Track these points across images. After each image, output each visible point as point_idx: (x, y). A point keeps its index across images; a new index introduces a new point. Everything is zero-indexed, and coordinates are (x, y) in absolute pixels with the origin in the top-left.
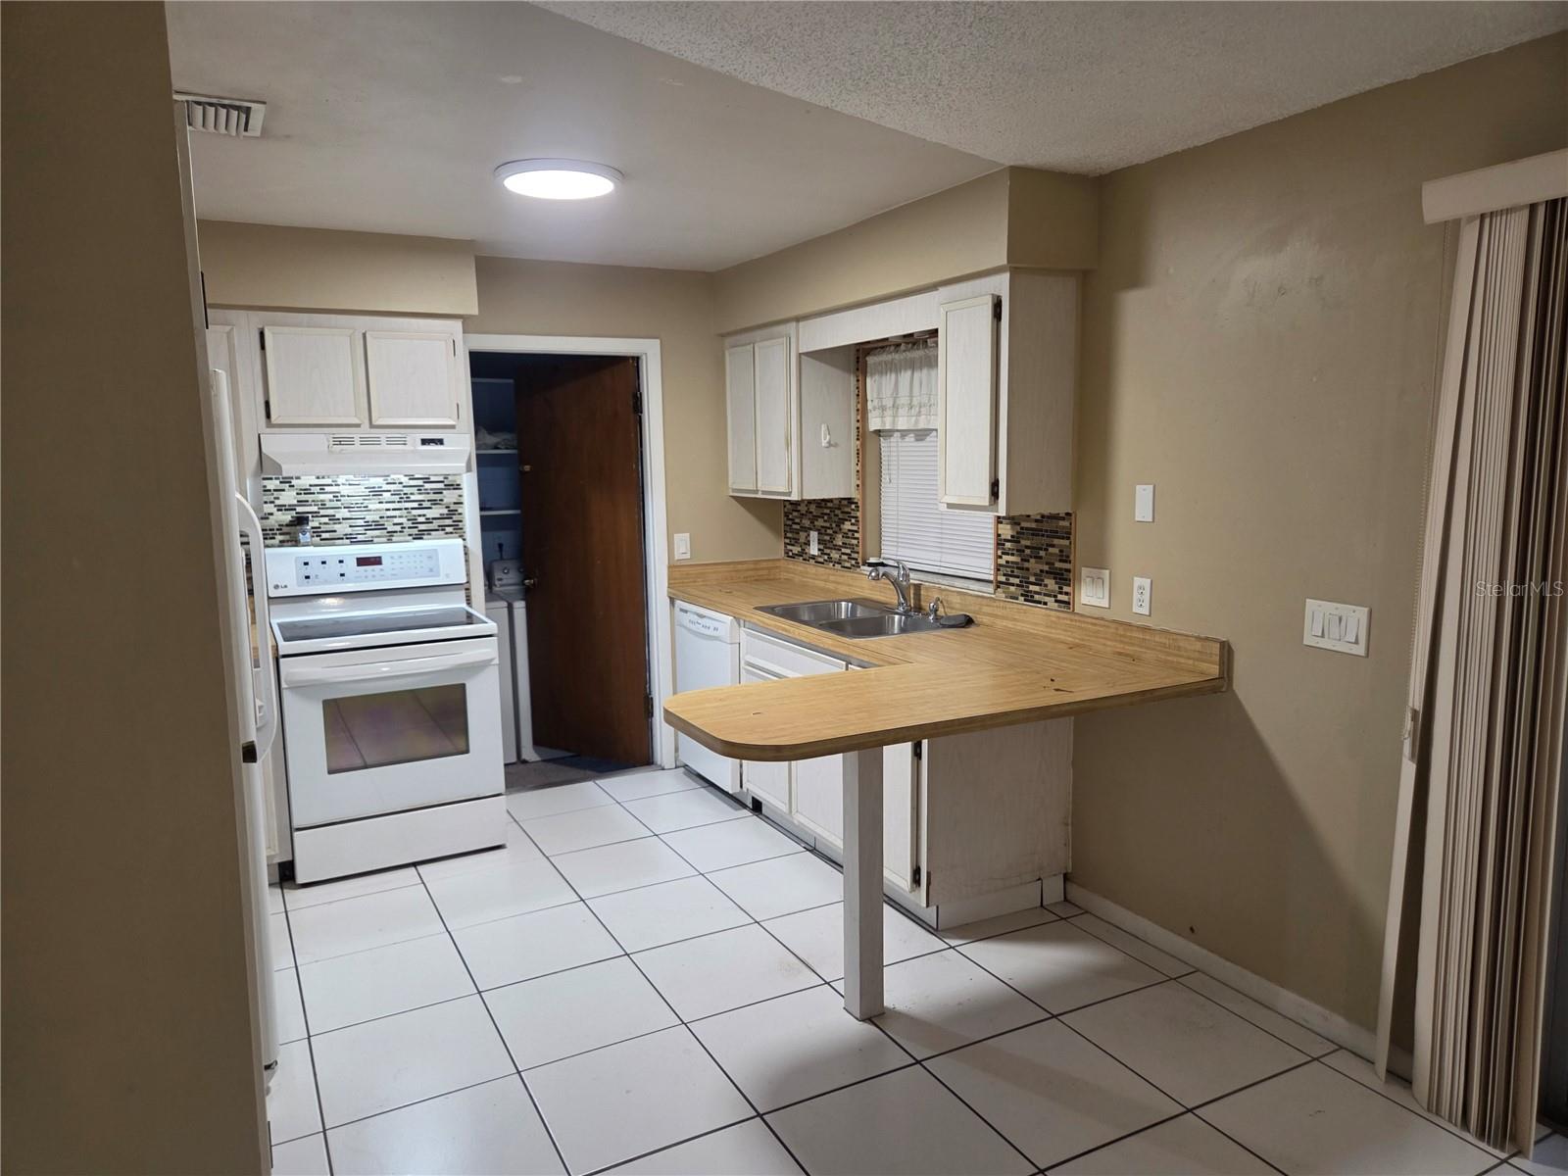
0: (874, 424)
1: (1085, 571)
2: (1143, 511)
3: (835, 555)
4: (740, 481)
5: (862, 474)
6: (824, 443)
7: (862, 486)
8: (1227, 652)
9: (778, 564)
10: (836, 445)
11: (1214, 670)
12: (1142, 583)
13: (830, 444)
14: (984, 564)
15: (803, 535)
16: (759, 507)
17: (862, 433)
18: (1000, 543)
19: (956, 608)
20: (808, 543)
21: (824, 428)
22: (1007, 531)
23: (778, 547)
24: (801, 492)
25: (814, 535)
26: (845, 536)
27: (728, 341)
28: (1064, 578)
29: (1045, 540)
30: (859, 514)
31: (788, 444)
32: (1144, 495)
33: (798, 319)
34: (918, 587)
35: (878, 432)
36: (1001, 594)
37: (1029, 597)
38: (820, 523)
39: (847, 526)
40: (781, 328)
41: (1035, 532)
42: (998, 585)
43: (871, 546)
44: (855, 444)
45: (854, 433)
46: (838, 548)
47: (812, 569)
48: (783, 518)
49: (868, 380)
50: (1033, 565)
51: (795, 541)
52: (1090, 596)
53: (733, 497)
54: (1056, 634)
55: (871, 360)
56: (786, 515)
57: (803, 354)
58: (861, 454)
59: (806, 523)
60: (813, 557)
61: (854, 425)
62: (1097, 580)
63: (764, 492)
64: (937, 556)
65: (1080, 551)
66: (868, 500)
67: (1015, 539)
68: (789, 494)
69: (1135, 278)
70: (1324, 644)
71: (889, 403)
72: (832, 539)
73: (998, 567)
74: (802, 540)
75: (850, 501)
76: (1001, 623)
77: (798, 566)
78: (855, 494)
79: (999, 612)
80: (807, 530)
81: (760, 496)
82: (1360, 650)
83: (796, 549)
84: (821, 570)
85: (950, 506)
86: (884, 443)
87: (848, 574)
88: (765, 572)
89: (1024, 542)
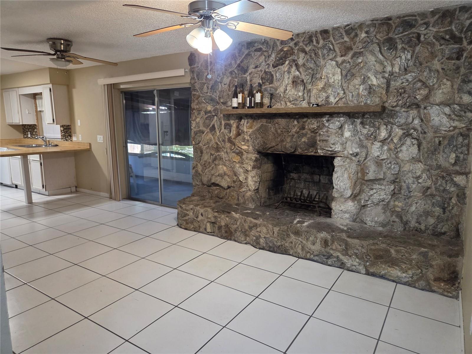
0: (39, 110)
1: (73, 135)
2: (79, 124)
3: (34, 136)
4: (9, 121)
5: (37, 119)
6: (27, 113)
7: (38, 122)
8: (90, 144)
9: (22, 140)
10: (30, 113)
11: (89, 147)
12: (80, 135)
13: (29, 113)
14: (59, 136)
15: (27, 133)
16: (15, 127)
17: (36, 111)
18: (61, 131)
19: (56, 143)
20: (28, 135)
21: (27, 110)
22: (62, 129)
23: (21, 136)
24: (22, 122)
25: (29, 133)
26: (35, 132)
27: (4, 91)
28: (71, 136)
29: (68, 130)
30: (37, 128)
31: (18, 113)
32: (79, 121)
33: (18, 88)
34: (49, 141)
35: (40, 111)
36: (62, 140)
37: (66, 140)
38: (30, 130)
39: (35, 130)
40: (14, 89)
41: (66, 129)
42: (62, 139)
43: (41, 133)
44: (35, 113)
45: (35, 111)
46: (34, 135)
47: (29, 140)
48: (22, 130)
49: (37, 101)
50: (67, 135)
51: (25, 134)
52: (74, 139)
53: (9, 125)
54: (71, 146)
55: (37, 97)
56: (23, 129)
57: (21, 95)
58: (37, 115)
59: (27, 130)
60: (29, 137)
61: (34, 110)
62: (75, 136)
63: (15, 123)
64: (53, 135)
65: (72, 132)
66: (39, 125)
67: (63, 130)
68: (20, 123)
69: (74, 87)
70: (99, 141)
71: (41, 105)
72: (33, 133)
73: (61, 135)
74: (27, 134)
75: (35, 125)
76: (63, 145)
77: (27, 140)
78: (36, 123)
79: (62, 143)
80: (27, 132)
81: (14, 124)
82: (102, 142)
83: (26, 136)
84: (31, 140)
85: (48, 124)
86: (42, 113)
87: (36, 140)
88: (18, 141)
89: (65, 131)
